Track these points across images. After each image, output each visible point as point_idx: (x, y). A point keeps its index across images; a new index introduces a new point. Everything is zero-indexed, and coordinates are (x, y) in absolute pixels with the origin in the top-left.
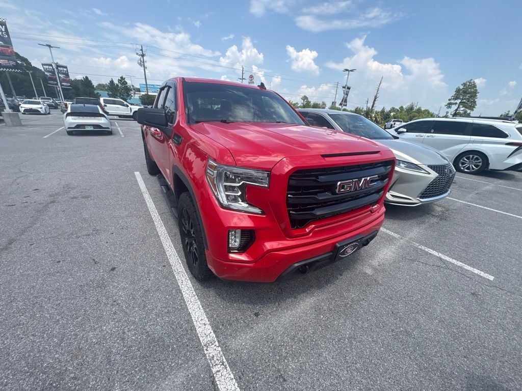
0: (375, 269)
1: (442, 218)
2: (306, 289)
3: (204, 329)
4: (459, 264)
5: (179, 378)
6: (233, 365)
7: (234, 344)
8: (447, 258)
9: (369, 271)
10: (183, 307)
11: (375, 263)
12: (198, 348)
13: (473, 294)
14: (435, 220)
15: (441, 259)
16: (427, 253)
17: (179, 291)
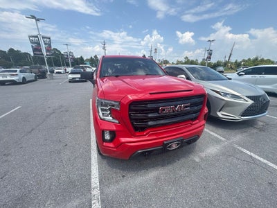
0: (202, 159)
1: (261, 130)
2: (154, 165)
3: (95, 180)
4: (265, 161)
5: (76, 203)
6: (103, 201)
7: (107, 190)
8: (257, 157)
9: (197, 160)
10: (90, 168)
11: (203, 155)
12: (89, 189)
13: (270, 183)
14: (255, 131)
15: (251, 156)
16: (242, 152)
17: (90, 159)
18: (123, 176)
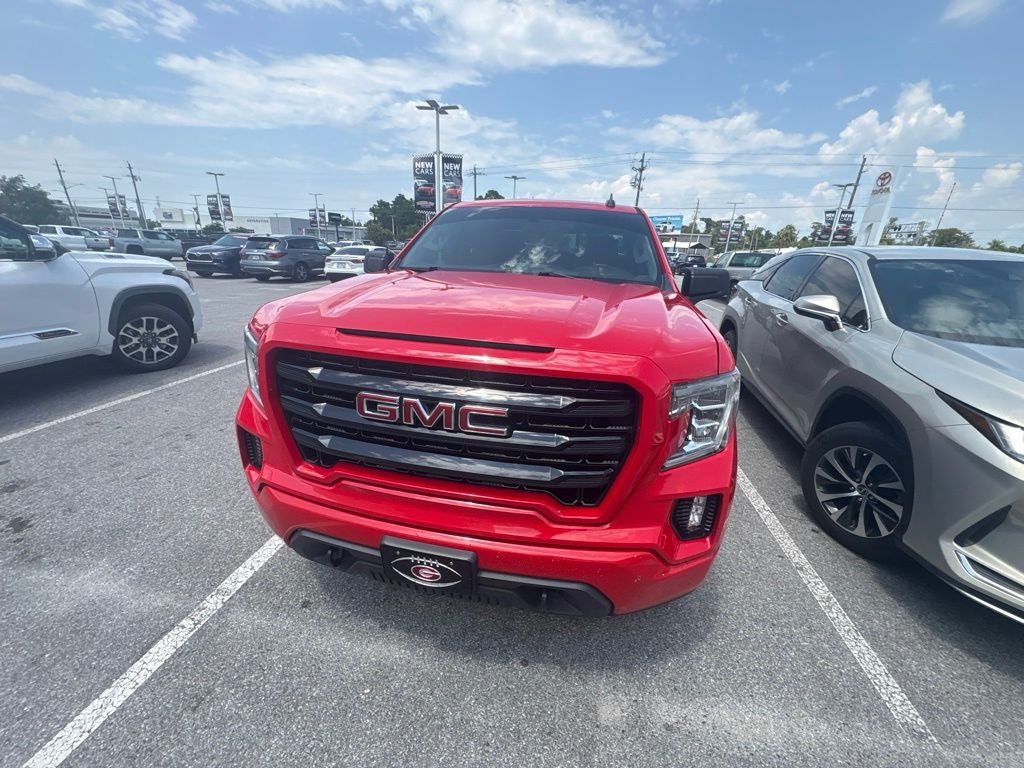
3: (244, 573)
5: (163, 601)
6: (200, 634)
7: (236, 615)
12: (212, 587)
18: (306, 604)
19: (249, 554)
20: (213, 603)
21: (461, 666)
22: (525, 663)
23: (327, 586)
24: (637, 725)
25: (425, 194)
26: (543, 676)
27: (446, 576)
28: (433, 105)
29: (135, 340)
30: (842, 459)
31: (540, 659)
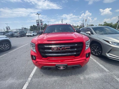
3: (32, 74)
5: (22, 81)
6: (29, 83)
10: (33, 69)
18: (42, 76)
19: (32, 72)
20: (29, 79)
21: (64, 78)
22: (71, 76)
23: (44, 73)
24: (85, 79)
25: (38, 25)
26: (73, 76)
27: (64, 67)
28: (38, 14)
29: (2, 47)
30: (94, 47)
31: (72, 75)
